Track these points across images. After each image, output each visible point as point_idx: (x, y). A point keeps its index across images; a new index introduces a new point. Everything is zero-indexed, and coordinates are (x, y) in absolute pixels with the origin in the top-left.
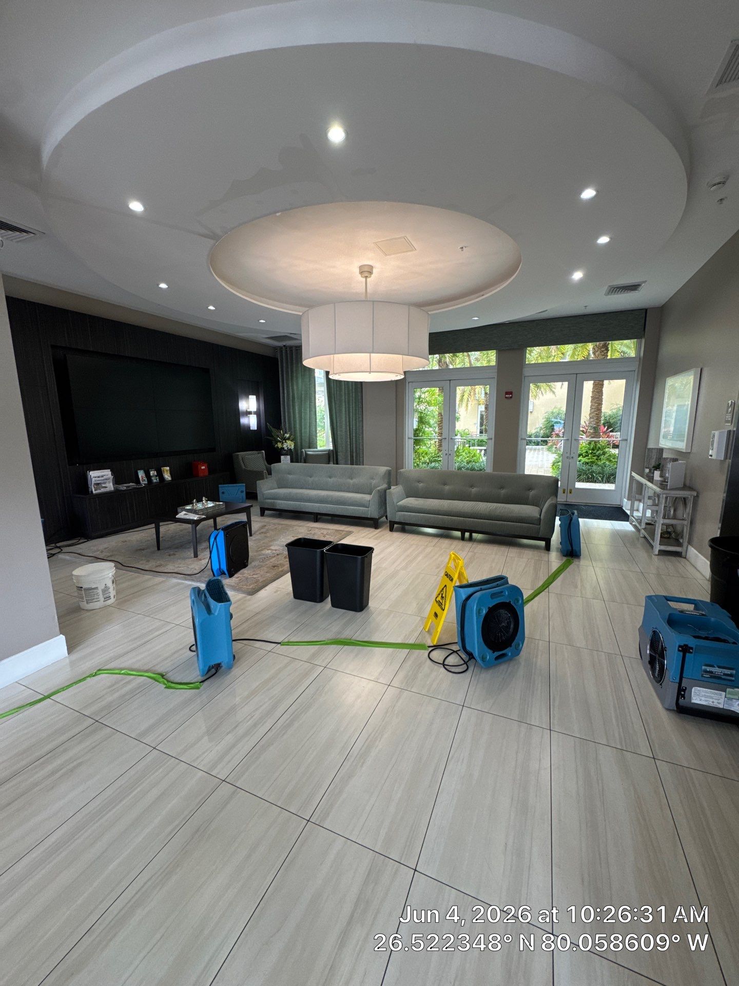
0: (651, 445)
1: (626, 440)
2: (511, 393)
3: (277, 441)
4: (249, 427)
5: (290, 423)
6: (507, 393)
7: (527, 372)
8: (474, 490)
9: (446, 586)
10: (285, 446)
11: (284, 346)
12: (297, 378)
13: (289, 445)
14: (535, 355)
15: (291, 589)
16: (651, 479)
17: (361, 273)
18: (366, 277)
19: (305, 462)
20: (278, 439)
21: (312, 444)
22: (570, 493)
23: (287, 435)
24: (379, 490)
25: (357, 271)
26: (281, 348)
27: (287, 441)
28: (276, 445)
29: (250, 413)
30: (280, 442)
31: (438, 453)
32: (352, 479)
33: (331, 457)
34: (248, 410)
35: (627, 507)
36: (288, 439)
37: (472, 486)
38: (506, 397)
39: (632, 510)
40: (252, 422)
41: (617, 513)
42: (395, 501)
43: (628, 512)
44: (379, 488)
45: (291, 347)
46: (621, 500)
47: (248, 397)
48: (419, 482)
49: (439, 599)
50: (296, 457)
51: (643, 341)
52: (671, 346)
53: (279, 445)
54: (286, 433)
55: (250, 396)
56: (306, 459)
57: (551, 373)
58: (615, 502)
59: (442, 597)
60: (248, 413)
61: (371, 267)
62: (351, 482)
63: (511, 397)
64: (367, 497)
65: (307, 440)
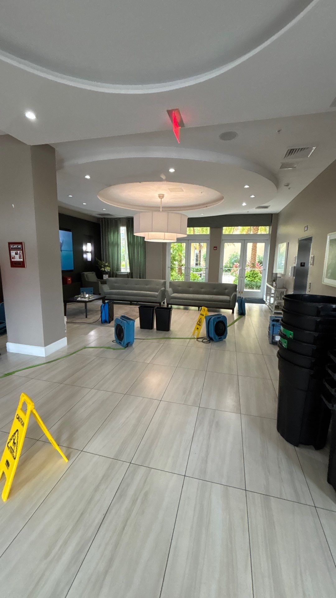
0: (274, 272)
1: (265, 270)
2: (216, 247)
3: (102, 267)
4: (87, 259)
5: (106, 258)
6: (214, 247)
7: (223, 238)
10: (106, 270)
11: (104, 218)
12: (110, 234)
13: (108, 269)
14: (226, 230)
18: (161, 199)
19: (116, 277)
20: (102, 266)
21: (118, 269)
22: (242, 293)
23: (107, 264)
25: (158, 196)
26: (102, 219)
27: (107, 267)
28: (101, 269)
29: (88, 252)
30: (103, 267)
31: (178, 275)
32: (147, 285)
33: (130, 275)
35: (265, 299)
36: (107, 266)
37: (202, 288)
38: (214, 249)
40: (89, 257)
41: (261, 301)
42: (169, 294)
43: (265, 301)
44: (162, 289)
45: (108, 219)
46: (263, 296)
50: (111, 274)
51: (271, 227)
52: (282, 230)
53: (103, 269)
55: (88, 244)
57: (233, 239)
58: (260, 297)
59: (200, 322)
61: (163, 195)
62: (147, 287)
63: (216, 249)
64: (157, 293)
65: (116, 267)
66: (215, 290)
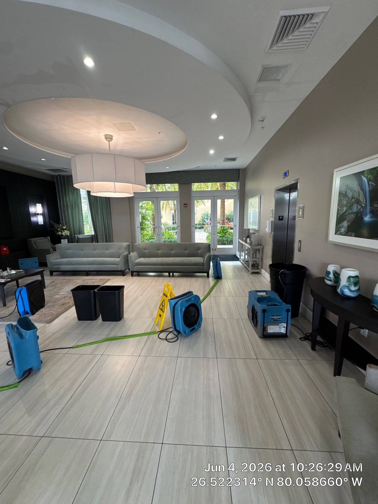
0: (245, 228)
1: (236, 226)
2: (186, 204)
3: (58, 231)
4: (38, 223)
5: (66, 221)
6: (185, 205)
7: (193, 195)
8: (173, 252)
9: (164, 300)
10: (63, 234)
11: (59, 175)
12: (69, 194)
13: (66, 233)
14: (196, 187)
15: (76, 315)
16: (246, 242)
17: (106, 138)
18: (109, 141)
19: (77, 242)
20: (59, 229)
21: (81, 231)
22: (215, 250)
23: (65, 227)
24: (124, 255)
25: (104, 137)
26: (57, 176)
27: (65, 231)
28: (58, 233)
29: (38, 214)
30: (60, 231)
31: (153, 234)
32: (107, 250)
33: (94, 239)
34: (36, 213)
35: (238, 256)
36: (66, 229)
37: (172, 250)
38: (184, 207)
39: (240, 256)
40: (40, 220)
41: (235, 258)
42: (133, 260)
43: (239, 257)
44: (124, 254)
45: (63, 176)
46: (236, 252)
47: (36, 205)
48: (145, 249)
49: (161, 307)
50: (71, 239)
51: (239, 182)
52: (250, 185)
53: (60, 233)
54: (63, 226)
55: (37, 204)
56: (78, 241)
57: (203, 195)
58: (233, 253)
59: (163, 306)
60: (36, 214)
61: (112, 136)
62: (107, 252)
63: (187, 207)
64: (118, 260)
65: (78, 230)
66: (187, 252)
